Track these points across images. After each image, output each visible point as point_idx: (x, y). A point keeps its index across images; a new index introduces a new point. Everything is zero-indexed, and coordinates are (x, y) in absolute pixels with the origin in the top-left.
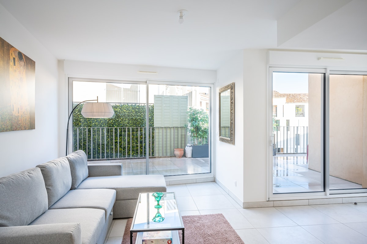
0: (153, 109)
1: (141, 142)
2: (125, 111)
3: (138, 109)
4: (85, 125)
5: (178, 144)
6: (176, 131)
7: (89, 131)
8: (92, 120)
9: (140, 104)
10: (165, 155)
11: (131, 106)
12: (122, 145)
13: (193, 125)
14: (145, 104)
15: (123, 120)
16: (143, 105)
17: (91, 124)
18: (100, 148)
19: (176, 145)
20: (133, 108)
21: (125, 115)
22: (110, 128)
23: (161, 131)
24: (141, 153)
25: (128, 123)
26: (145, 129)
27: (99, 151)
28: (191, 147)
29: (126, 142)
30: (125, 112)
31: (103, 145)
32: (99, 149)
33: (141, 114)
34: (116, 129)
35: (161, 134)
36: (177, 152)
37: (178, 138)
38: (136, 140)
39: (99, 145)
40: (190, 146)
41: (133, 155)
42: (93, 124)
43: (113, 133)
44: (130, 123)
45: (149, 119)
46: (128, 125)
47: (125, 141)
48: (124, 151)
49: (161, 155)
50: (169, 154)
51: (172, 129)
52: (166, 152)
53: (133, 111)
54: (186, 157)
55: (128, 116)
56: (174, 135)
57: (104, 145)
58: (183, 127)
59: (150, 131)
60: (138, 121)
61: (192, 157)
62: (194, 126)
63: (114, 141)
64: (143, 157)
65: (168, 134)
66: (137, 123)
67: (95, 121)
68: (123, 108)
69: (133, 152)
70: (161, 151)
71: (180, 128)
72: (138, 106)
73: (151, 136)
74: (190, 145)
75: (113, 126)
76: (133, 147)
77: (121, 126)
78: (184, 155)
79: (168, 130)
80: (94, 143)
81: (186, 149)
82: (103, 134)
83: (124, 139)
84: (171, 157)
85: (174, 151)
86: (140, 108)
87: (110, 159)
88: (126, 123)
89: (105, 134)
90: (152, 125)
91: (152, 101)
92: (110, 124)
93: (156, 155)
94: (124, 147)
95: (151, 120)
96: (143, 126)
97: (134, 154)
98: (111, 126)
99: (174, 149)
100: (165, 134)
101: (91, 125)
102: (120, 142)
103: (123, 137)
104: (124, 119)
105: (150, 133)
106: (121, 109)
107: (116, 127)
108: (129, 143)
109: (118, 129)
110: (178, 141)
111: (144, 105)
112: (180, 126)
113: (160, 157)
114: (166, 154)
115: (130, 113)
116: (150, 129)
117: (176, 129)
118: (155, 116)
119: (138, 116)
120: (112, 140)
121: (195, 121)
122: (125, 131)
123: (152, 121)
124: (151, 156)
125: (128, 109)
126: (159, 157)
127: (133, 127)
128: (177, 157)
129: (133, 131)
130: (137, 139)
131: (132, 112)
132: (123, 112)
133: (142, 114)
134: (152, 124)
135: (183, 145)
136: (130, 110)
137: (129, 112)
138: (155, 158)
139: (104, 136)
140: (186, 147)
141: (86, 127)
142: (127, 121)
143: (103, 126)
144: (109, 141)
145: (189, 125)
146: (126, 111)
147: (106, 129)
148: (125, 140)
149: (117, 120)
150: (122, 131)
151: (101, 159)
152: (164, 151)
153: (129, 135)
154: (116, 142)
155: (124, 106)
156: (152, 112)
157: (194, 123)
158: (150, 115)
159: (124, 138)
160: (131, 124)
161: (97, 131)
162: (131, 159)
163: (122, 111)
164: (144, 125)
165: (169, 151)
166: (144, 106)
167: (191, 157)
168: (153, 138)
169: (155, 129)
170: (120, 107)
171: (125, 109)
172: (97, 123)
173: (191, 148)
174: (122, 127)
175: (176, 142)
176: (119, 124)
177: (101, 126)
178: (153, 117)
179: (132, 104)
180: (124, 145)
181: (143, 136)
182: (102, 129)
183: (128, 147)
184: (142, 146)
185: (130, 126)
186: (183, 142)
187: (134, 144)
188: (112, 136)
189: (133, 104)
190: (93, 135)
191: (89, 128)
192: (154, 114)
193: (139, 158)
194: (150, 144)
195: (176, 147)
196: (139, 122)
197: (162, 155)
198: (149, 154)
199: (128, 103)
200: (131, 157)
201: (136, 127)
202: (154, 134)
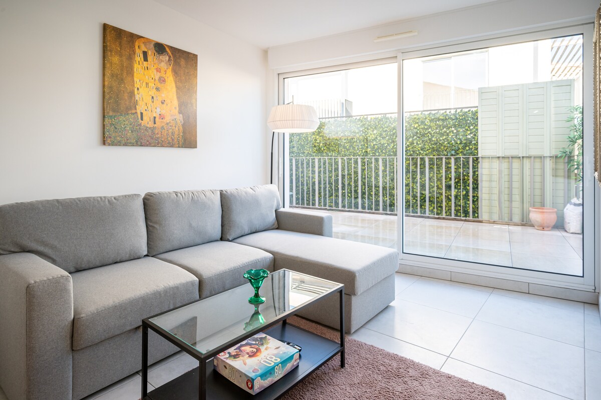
0: (477, 119)
1: (450, 188)
4: (351, 152)
6: (538, 165)
9: (448, 111)
10: (506, 220)
11: (428, 116)
18: (372, 191)
19: (538, 199)
20: (431, 121)
21: (417, 133)
23: (495, 165)
24: (449, 207)
25: (422, 149)
27: (371, 198)
29: (419, 185)
30: (417, 128)
31: (377, 186)
32: (371, 193)
35: (495, 172)
37: (542, 183)
38: (438, 183)
39: (370, 187)
40: (577, 205)
41: (431, 212)
44: (425, 148)
45: (468, 140)
46: (422, 152)
47: (417, 183)
48: (414, 201)
49: (496, 217)
50: (517, 218)
51: (526, 161)
53: (432, 124)
54: (566, 231)
56: (531, 175)
57: (379, 187)
58: (557, 157)
60: (442, 145)
64: (453, 217)
65: (516, 171)
69: (433, 205)
70: (496, 210)
71: (548, 159)
72: (443, 115)
76: (432, 195)
77: (409, 154)
79: (516, 164)
80: (364, 184)
81: (565, 210)
84: (520, 225)
85: (529, 212)
86: (447, 118)
87: (388, 212)
88: (419, 149)
90: (472, 152)
92: (389, 151)
93: (484, 213)
94: (415, 193)
95: (472, 141)
96: (453, 155)
97: (434, 210)
98: (390, 155)
103: (413, 174)
105: (468, 169)
108: (423, 186)
110: (542, 189)
111: (456, 111)
112: (548, 155)
113: (494, 222)
114: (510, 219)
115: (427, 129)
117: (538, 160)
118: (480, 134)
119: (442, 135)
122: (415, 164)
123: (475, 144)
124: (471, 218)
125: (422, 122)
126: (489, 222)
127: (431, 157)
128: (536, 227)
129: (431, 163)
130: (439, 179)
131: (430, 127)
134: (475, 149)
135: (560, 200)
136: (425, 125)
137: (424, 128)
138: (481, 222)
139: (379, 172)
140: (568, 206)
141: (352, 157)
142: (420, 146)
143: (377, 154)
146: (419, 126)
147: (383, 160)
148: (415, 180)
150: (409, 163)
151: (374, 211)
153: (423, 172)
155: (416, 116)
156: (473, 124)
158: (469, 132)
160: (428, 150)
162: (428, 217)
164: (453, 152)
168: (476, 179)
169: (480, 160)
171: (418, 123)
173: (580, 209)
178: (475, 135)
179: (429, 112)
180: (414, 190)
181: (454, 174)
183: (422, 194)
184: (451, 195)
185: (426, 155)
186: (560, 193)
187: (434, 189)
192: (477, 129)
193: (444, 219)
194: (468, 191)
195: (538, 204)
197: (499, 219)
198: (468, 212)
200: (427, 215)
201: (438, 155)
202: (477, 171)
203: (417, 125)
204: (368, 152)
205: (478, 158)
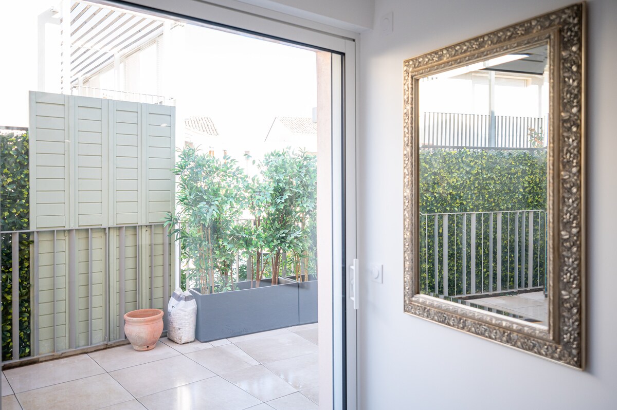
0: (27, 153)
5: (136, 291)
6: (129, 241)
10: (83, 344)
13: (198, 218)
19: (130, 297)
23: (62, 244)
28: (193, 301)
35: (63, 258)
36: (137, 329)
40: (187, 299)
50: (98, 339)
51: (113, 235)
52: (88, 332)
56: (121, 259)
58: (156, 226)
59: (9, 246)
61: (198, 337)
62: (205, 220)
65: (98, 255)
70: (63, 331)
71: (144, 230)
73: (17, 268)
74: (187, 294)
78: (167, 335)
79: (98, 241)
81: (170, 308)
84: (108, 347)
85: (122, 323)
90: (17, 222)
93: (42, 343)
95: (17, 199)
99: (120, 315)
100: (80, 256)
105: (10, 257)
110: (136, 279)
112: (144, 223)
113: (62, 357)
114: (89, 340)
116: (9, 238)
117: (130, 232)
118: (32, 184)
121: (208, 203)
123: (22, 206)
124: (15, 359)
126: (54, 358)
128: (136, 347)
134: (20, 217)
135: (158, 293)
140: (173, 301)
157: (203, 210)
158: (10, 180)
165: (98, 325)
167: (192, 339)
169: (35, 238)
173: (192, 305)
178: (22, 187)
186: (158, 282)
192: (27, 175)
195: (130, 306)
197: (70, 348)
202: (28, 259)
205: (29, 234)
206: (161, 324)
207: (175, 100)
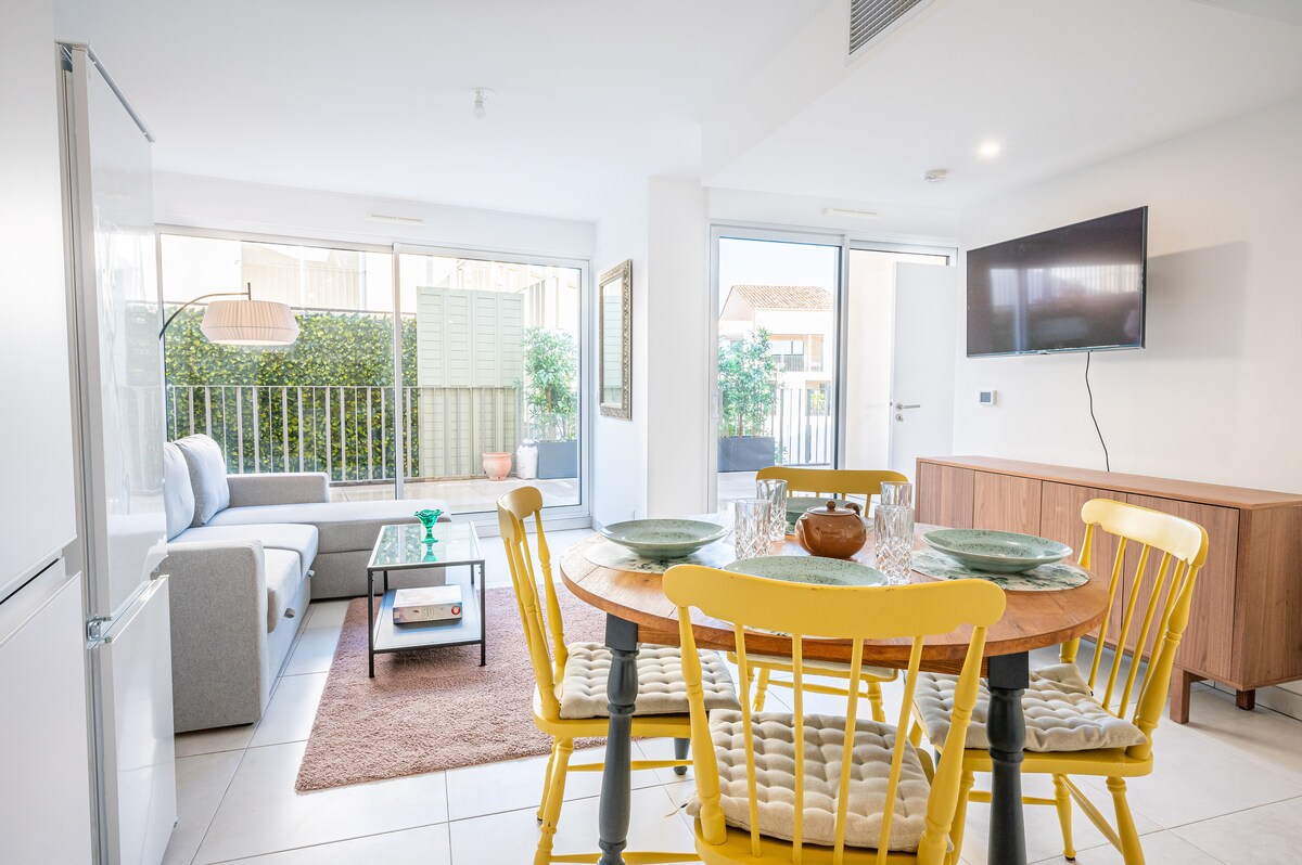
0: (415, 331)
1: (378, 434)
2: (320, 334)
3: (367, 333)
5: (494, 439)
6: (488, 399)
7: (199, 397)
8: (207, 363)
9: (372, 315)
10: (453, 470)
11: (340, 319)
12: (312, 442)
13: (538, 384)
14: (388, 316)
15: (313, 363)
16: (380, 317)
17: (203, 374)
18: (237, 451)
19: (489, 441)
20: (346, 327)
21: (321, 346)
22: (270, 387)
23: (439, 399)
24: (378, 465)
25: (332, 374)
26: (390, 393)
28: (535, 448)
29: (328, 433)
31: (248, 441)
32: (235, 454)
33: (374, 344)
34: (292, 393)
35: (440, 409)
36: (492, 464)
37: (493, 421)
38: (361, 428)
39: (233, 443)
40: (531, 446)
41: (349, 475)
42: (213, 374)
43: (281, 404)
44: (337, 372)
45: (404, 362)
46: (332, 379)
47: (324, 430)
48: (320, 459)
49: (440, 473)
50: (465, 471)
51: (476, 393)
52: (458, 465)
53: (347, 334)
54: (519, 478)
55: (333, 351)
56: (482, 413)
57: (251, 441)
58: (509, 389)
59: (404, 398)
60: (364, 368)
61: (538, 477)
62: (542, 383)
63: (286, 429)
64: (384, 479)
65: (464, 408)
66: (361, 372)
67: (220, 363)
68: (315, 326)
69: (352, 464)
70: (440, 462)
71: (499, 391)
72: (365, 320)
73: (409, 414)
74: (531, 442)
75: (282, 383)
76: (351, 449)
77: (308, 382)
78: (514, 472)
79: (464, 398)
81: (518, 453)
82: (247, 405)
83: (320, 422)
84: (473, 478)
85: (482, 459)
86: (372, 326)
88: (326, 373)
89: (256, 407)
90: (410, 381)
91: (409, 305)
92: (271, 376)
93: (426, 469)
94: (320, 447)
95: (410, 363)
96: (382, 384)
97: (354, 472)
98: (273, 383)
99: (481, 455)
100: (452, 408)
101: (204, 379)
102: (306, 434)
103: (318, 417)
104: (319, 361)
105: (404, 405)
106: (306, 328)
107: (290, 386)
108: (336, 436)
109: (300, 392)
110: (493, 429)
112: (499, 386)
113: (439, 480)
114: (459, 472)
115: (339, 341)
116: (404, 392)
117: (489, 392)
118: (419, 354)
119: (364, 351)
120: (278, 425)
121: (546, 370)
122: (322, 398)
123: (412, 369)
124: (409, 477)
125: (330, 330)
126: (434, 480)
127: (349, 386)
128: (491, 478)
129: (349, 396)
130: (362, 423)
131: (345, 339)
132: (313, 337)
133: (378, 344)
134: (411, 377)
135: (510, 442)
136: (337, 333)
137: (334, 340)
138: (422, 481)
139: (252, 415)
140: (520, 449)
141: (185, 385)
142: (328, 368)
143: (245, 381)
144: (268, 429)
145: (528, 380)
146: (325, 334)
147: (259, 392)
148: (322, 426)
149: (293, 364)
150: (311, 398)
152: (452, 461)
153: (335, 413)
154: (293, 434)
155: (318, 318)
156: (411, 340)
157: (542, 376)
158: (405, 351)
159: (319, 420)
160: (342, 375)
161: (227, 398)
162: (345, 485)
163: (311, 333)
164: (384, 380)
165: (465, 461)
166: (383, 322)
167: (534, 476)
168: (415, 422)
169: (421, 392)
170: (304, 323)
171: (322, 329)
172: (225, 371)
173: (534, 450)
174: (311, 384)
175: (488, 433)
176: (301, 377)
177: (239, 381)
178: (413, 355)
179: (342, 313)
180: (320, 442)
181: (383, 414)
182: (244, 392)
183: (333, 448)
184: (380, 447)
185: (339, 383)
186: (511, 433)
187: (353, 439)
188: (279, 413)
189: (349, 315)
190: (213, 411)
191: (197, 386)
192: (416, 347)
193: (370, 483)
194: (405, 438)
195: (489, 448)
196: (369, 370)
197: (445, 474)
198: (405, 470)
199: (329, 311)
200: (344, 481)
201: (359, 385)
202: (417, 408)
203: (322, 333)
204: (225, 376)
205: (417, 389)
206: (509, 462)
207: (557, 279)
